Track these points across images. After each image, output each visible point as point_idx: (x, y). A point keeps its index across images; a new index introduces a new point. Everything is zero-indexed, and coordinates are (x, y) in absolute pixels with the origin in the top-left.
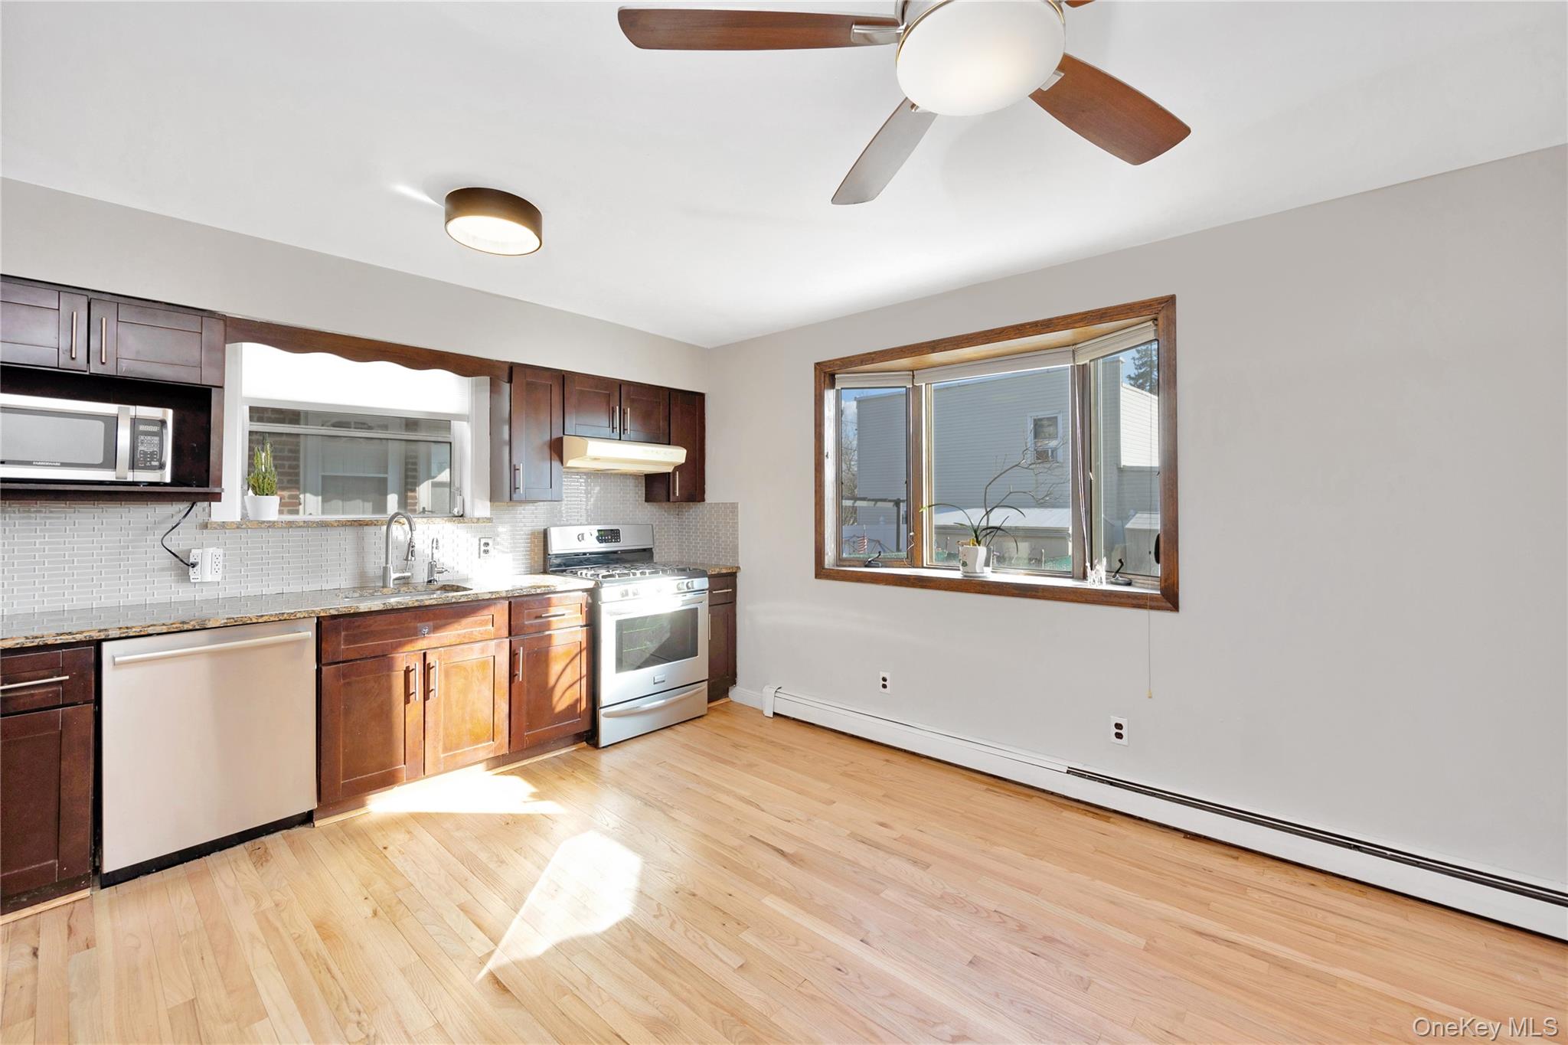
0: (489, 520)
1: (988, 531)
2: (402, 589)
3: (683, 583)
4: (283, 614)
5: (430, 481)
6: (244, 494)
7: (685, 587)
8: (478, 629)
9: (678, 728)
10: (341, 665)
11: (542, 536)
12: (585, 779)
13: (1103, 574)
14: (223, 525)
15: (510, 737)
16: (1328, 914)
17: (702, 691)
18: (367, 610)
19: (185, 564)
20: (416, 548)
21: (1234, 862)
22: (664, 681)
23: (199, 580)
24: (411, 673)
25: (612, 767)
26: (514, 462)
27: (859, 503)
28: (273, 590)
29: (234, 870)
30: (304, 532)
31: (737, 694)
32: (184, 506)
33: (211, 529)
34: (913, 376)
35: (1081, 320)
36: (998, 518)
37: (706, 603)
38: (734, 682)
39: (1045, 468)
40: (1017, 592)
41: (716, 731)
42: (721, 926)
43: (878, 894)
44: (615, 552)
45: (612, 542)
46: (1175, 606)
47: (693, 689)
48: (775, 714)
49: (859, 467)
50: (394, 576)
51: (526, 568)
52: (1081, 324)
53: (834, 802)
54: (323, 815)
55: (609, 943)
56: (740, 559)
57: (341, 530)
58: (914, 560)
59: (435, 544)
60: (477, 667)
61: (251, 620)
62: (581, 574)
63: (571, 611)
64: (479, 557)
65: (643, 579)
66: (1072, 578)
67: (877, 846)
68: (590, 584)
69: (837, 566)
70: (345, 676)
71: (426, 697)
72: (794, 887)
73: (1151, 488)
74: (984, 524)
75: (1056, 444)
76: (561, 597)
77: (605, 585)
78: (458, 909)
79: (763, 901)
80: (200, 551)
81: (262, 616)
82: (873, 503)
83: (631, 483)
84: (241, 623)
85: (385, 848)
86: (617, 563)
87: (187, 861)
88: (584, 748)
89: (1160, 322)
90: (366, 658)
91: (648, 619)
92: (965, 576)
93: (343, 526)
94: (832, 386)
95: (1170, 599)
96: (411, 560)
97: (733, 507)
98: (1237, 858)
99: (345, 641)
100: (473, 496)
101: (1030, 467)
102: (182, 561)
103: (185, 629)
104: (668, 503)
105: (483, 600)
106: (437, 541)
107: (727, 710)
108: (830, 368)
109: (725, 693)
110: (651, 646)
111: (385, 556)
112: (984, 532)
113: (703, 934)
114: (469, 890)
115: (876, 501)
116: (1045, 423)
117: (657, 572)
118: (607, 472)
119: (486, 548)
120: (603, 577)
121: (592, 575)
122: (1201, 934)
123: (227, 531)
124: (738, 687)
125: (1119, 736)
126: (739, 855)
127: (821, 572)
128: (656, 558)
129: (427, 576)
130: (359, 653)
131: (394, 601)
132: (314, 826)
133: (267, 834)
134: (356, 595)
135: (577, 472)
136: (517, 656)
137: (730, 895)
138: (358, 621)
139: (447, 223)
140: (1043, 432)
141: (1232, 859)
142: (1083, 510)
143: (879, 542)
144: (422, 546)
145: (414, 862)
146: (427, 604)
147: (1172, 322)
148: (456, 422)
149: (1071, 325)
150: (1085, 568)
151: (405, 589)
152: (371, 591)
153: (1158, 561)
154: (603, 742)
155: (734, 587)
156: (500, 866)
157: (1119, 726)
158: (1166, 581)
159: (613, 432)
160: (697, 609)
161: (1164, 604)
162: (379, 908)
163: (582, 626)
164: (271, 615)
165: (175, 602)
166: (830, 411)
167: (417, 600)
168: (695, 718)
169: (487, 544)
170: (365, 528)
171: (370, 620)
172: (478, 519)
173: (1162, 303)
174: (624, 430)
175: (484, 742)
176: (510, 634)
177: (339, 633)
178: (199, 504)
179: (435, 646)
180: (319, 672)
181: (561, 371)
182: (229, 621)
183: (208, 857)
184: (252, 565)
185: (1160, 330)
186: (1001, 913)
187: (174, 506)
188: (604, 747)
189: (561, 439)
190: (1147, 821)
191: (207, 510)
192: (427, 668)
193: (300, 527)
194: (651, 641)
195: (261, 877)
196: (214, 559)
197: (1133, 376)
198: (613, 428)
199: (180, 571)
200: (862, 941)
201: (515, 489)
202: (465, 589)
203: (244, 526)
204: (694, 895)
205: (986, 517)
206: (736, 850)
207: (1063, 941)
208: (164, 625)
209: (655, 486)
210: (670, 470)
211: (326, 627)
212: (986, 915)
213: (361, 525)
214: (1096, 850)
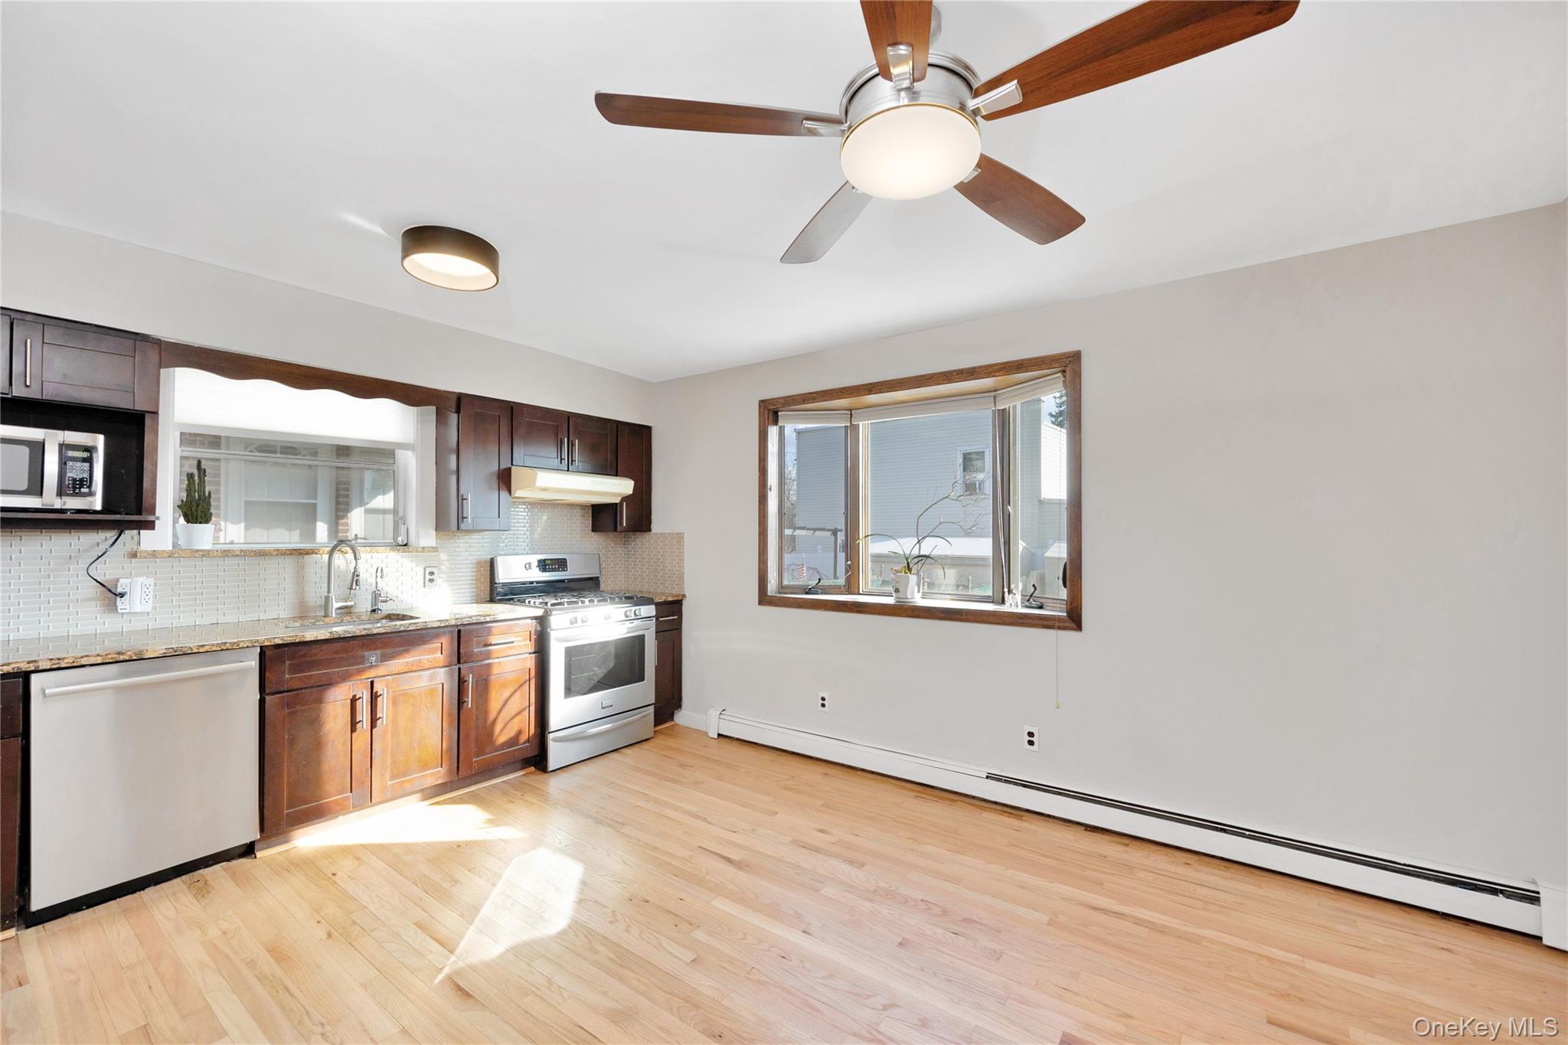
0: (435, 549)
1: (920, 558)
2: (345, 619)
3: (631, 610)
4: (225, 643)
5: (363, 508)
6: (175, 521)
7: (633, 615)
8: (426, 657)
9: (625, 751)
10: (286, 694)
11: (489, 564)
12: (535, 801)
13: (1019, 597)
14: (154, 554)
15: (458, 763)
16: (1197, 887)
17: (649, 714)
18: (313, 639)
19: (111, 594)
20: (361, 578)
21: (1126, 848)
22: (611, 706)
23: (127, 611)
24: (358, 702)
25: (561, 790)
26: (462, 491)
27: (798, 532)
28: (207, 620)
29: (174, 903)
30: (241, 561)
31: (682, 717)
32: (111, 535)
33: (140, 557)
34: (851, 415)
35: (999, 370)
36: (929, 546)
37: (654, 629)
38: (679, 706)
39: (972, 500)
40: (944, 616)
41: (662, 753)
42: (674, 927)
43: (817, 891)
44: (562, 581)
45: (559, 571)
46: (1078, 626)
47: (640, 713)
48: (719, 735)
49: (798, 497)
50: (336, 605)
51: (472, 596)
52: (1001, 373)
53: (777, 813)
54: (265, 846)
55: (567, 948)
56: (685, 587)
57: (281, 560)
58: (851, 586)
59: (380, 572)
60: (425, 694)
61: (192, 650)
62: (529, 602)
63: (521, 639)
64: (424, 586)
65: (592, 606)
66: (993, 602)
67: (817, 850)
68: (540, 612)
69: (779, 593)
70: (289, 706)
71: (373, 725)
72: (742, 889)
73: (1060, 519)
74: (915, 552)
75: (983, 477)
76: (509, 625)
77: (554, 613)
78: (414, 926)
79: (713, 903)
80: (128, 581)
81: (203, 646)
82: (812, 532)
83: (578, 513)
84: (181, 653)
85: (334, 874)
86: (564, 592)
87: (120, 897)
88: (531, 773)
89: (1068, 374)
90: (312, 687)
91: (596, 646)
92: (897, 602)
93: (282, 554)
94: (776, 422)
95: (1074, 619)
96: (356, 589)
97: (680, 537)
98: (1127, 845)
99: (290, 669)
100: (417, 525)
101: (959, 499)
102: (110, 591)
103: (122, 659)
104: (615, 533)
105: (432, 628)
106: (382, 570)
107: (675, 732)
108: (774, 405)
109: (671, 717)
110: (599, 672)
111: (326, 585)
112: (916, 560)
113: (658, 935)
114: (425, 908)
115: (815, 530)
116: (974, 456)
117: (605, 600)
118: (554, 502)
119: (431, 577)
120: (552, 605)
121: (541, 603)
122: (1095, 909)
123: (157, 560)
124: (683, 711)
125: (1031, 743)
126: (689, 864)
127: (764, 599)
128: (603, 586)
129: (370, 606)
130: (304, 682)
131: (339, 630)
132: (255, 857)
133: (205, 867)
134: (297, 624)
135: (523, 501)
136: (466, 683)
137: (681, 900)
138: (304, 650)
139: (403, 258)
140: (972, 465)
141: (1123, 846)
142: (1002, 540)
143: (817, 569)
144: (367, 575)
145: (366, 886)
146: (375, 632)
147: (1077, 375)
148: (400, 451)
149: (992, 374)
150: (1003, 593)
151: (348, 618)
152: (313, 621)
153: (1065, 586)
154: (551, 767)
155: (680, 613)
156: (454, 886)
157: (1031, 734)
158: (1071, 604)
159: (561, 463)
160: (644, 635)
161: (1069, 625)
162: (333, 930)
163: (530, 653)
164: (213, 645)
165: (101, 633)
166: (773, 445)
167: (364, 629)
168: (642, 741)
169: (432, 573)
170: (305, 557)
171: (314, 650)
172: (424, 548)
173: (1069, 357)
174: (572, 461)
175: (431, 768)
176: (459, 662)
177: (284, 662)
178: (127, 532)
179: (383, 674)
180: (262, 702)
181: (509, 402)
182: (168, 651)
183: (142, 892)
184: (184, 595)
185: (1068, 382)
186: (926, 901)
187: (100, 534)
188: (552, 771)
189: (510, 468)
190: (1054, 817)
191: (136, 539)
192: (374, 697)
193: (236, 556)
194: (600, 667)
195: (204, 908)
196: (144, 589)
197: (1054, 413)
198: (561, 459)
199: (106, 601)
200: (804, 932)
201: (463, 518)
202: (412, 618)
203: (176, 555)
204: (647, 902)
205: (918, 545)
206: (687, 860)
207: (979, 921)
208: (98, 655)
209: (602, 516)
210: (617, 500)
211: (271, 657)
212: (913, 903)
213: (301, 554)
214: (1011, 845)
